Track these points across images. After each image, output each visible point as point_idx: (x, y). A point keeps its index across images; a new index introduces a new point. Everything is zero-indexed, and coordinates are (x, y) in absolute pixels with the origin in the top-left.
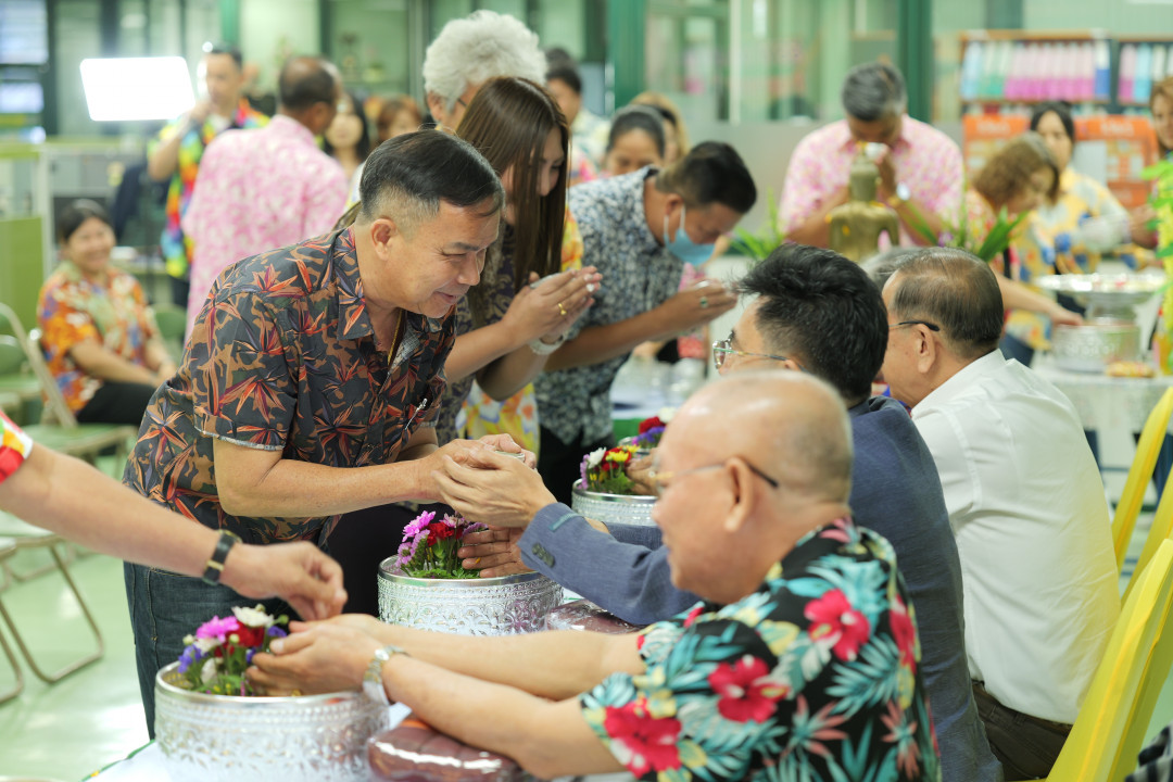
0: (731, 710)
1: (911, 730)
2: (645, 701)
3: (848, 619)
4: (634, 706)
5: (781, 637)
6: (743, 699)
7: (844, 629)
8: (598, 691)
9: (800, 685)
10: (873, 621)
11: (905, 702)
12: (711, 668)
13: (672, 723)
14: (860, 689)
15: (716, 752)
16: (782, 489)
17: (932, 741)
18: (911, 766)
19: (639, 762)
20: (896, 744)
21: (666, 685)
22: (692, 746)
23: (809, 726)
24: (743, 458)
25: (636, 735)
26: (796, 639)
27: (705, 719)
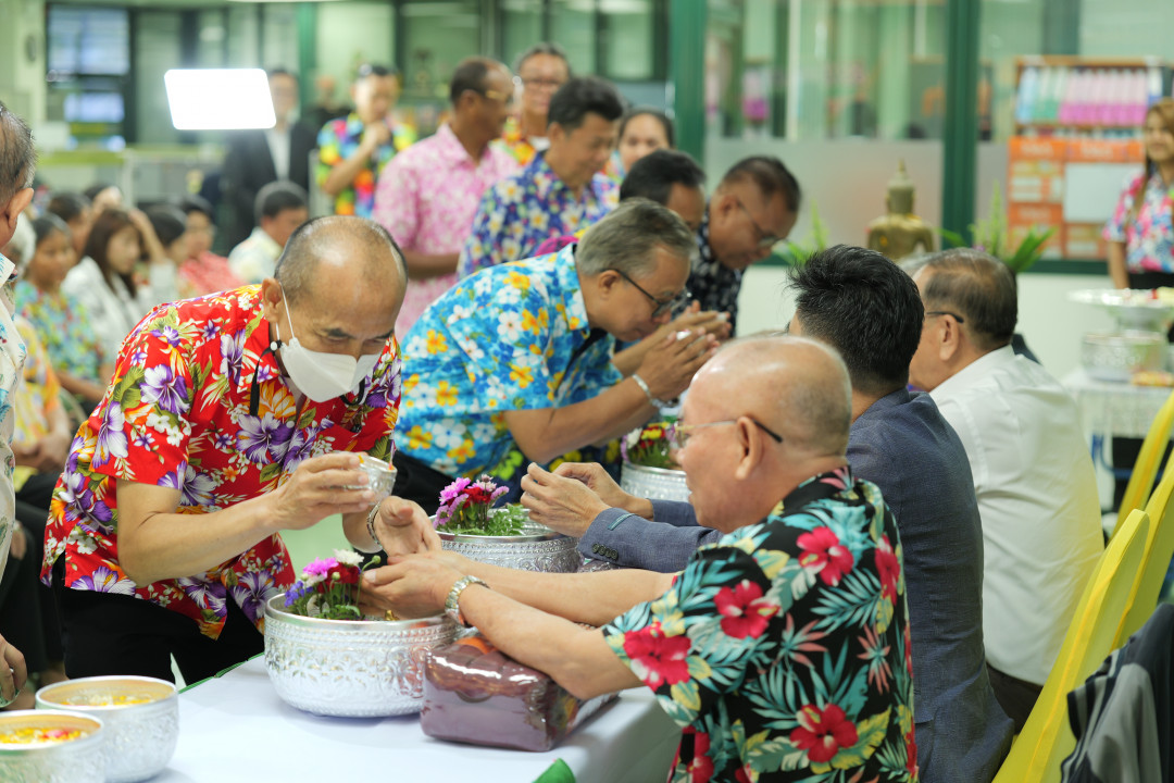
0: (732, 628)
1: (884, 652)
2: (659, 624)
3: (834, 552)
4: (650, 628)
5: (775, 563)
6: (742, 617)
7: (830, 559)
8: (618, 621)
9: (789, 604)
10: (857, 556)
11: (881, 628)
12: (715, 591)
13: (682, 640)
14: (840, 611)
15: (720, 664)
16: (785, 443)
17: (908, 662)
18: (881, 681)
19: (655, 677)
20: (869, 662)
21: (678, 606)
22: (699, 660)
23: (795, 639)
24: (751, 417)
25: (652, 654)
26: (787, 565)
27: (710, 635)
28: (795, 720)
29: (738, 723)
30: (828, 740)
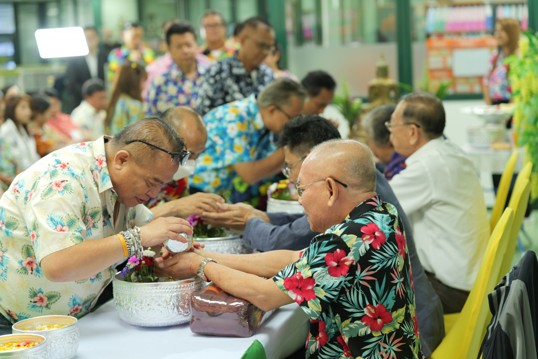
0: (333, 272)
1: (402, 280)
2: (300, 273)
3: (377, 234)
4: (296, 275)
5: (351, 240)
6: (337, 266)
7: (375, 237)
8: (280, 274)
9: (358, 259)
10: (387, 236)
11: (400, 269)
12: (324, 255)
13: (311, 279)
14: (382, 261)
15: (329, 290)
16: (348, 187)
17: (412, 284)
18: (401, 293)
19: (299, 298)
20: (396, 284)
21: (308, 264)
22: (319, 288)
23: (361, 275)
24: (331, 177)
25: (297, 288)
26: (356, 241)
27: (323, 276)
28: (364, 312)
29: (337, 315)
30: (379, 321)
